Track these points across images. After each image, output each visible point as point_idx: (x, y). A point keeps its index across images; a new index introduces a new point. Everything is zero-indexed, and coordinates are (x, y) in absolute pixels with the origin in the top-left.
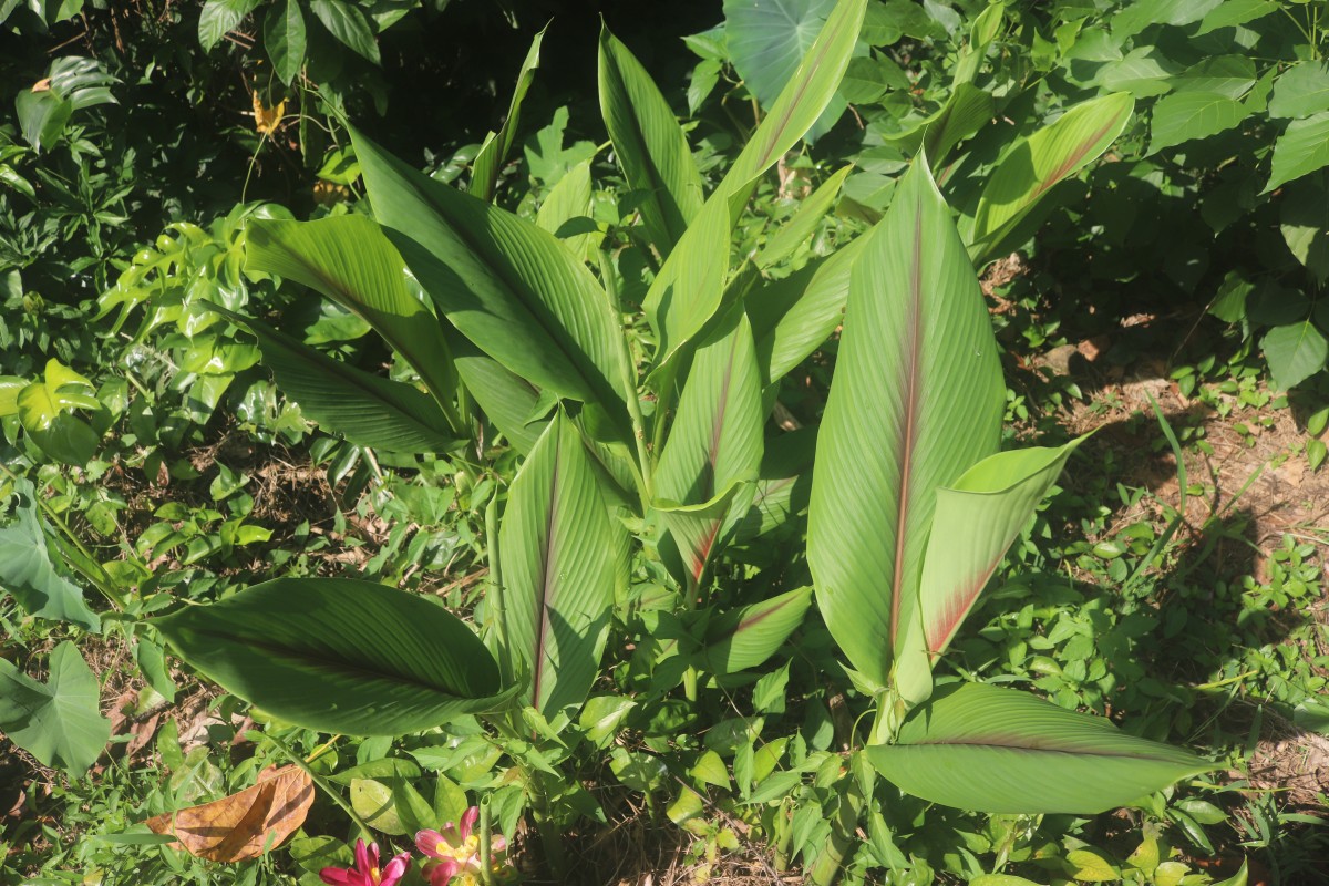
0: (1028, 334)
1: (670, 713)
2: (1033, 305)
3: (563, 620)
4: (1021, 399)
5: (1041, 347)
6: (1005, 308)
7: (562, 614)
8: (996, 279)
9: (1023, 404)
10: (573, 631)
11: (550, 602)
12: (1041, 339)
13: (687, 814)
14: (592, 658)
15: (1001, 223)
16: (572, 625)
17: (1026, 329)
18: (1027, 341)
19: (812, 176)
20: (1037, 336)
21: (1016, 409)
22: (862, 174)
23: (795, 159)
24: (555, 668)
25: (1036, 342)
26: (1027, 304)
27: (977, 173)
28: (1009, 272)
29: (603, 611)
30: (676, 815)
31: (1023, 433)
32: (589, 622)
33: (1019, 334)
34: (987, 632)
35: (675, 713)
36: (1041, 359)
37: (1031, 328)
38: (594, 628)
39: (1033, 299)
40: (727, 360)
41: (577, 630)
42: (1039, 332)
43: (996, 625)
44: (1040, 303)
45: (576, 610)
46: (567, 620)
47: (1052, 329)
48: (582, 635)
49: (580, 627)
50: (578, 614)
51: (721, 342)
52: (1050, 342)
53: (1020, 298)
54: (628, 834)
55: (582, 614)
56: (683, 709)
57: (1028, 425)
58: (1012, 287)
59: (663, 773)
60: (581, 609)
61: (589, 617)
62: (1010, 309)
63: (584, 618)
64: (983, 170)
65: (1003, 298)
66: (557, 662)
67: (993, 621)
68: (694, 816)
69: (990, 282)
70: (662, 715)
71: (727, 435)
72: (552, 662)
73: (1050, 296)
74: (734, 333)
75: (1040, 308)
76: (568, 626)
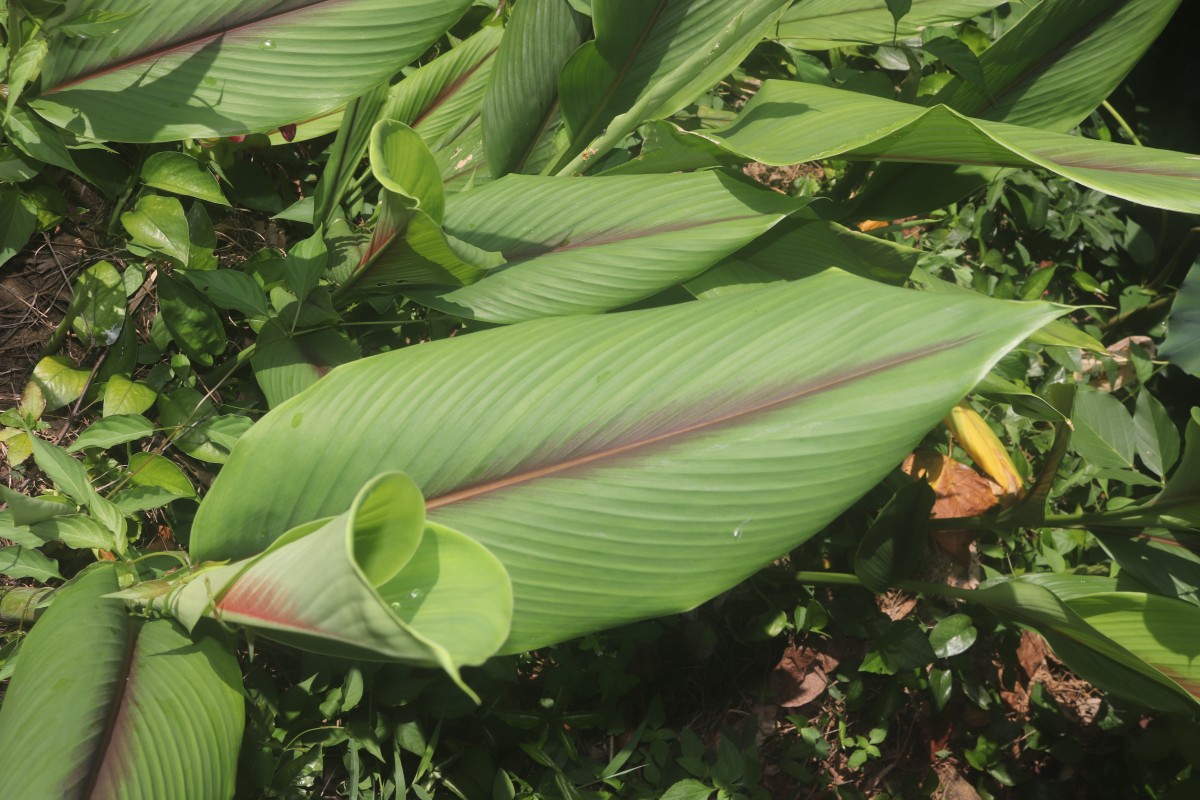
0: (982, 745)
1: (198, 324)
2: (1032, 744)
3: (207, 67)
4: (875, 752)
5: (972, 769)
6: (1017, 707)
7: (217, 63)
8: (1056, 685)
9: (870, 757)
10: (194, 87)
11: (230, 41)
12: (981, 765)
13: (50, 384)
14: (161, 127)
15: (1108, 635)
16: (203, 83)
17: (989, 739)
18: (973, 746)
19: (1127, 389)
20: (984, 758)
21: (861, 748)
22: (1127, 413)
23: (1145, 357)
24: (138, 83)
25: (973, 759)
26: (1031, 735)
27: (1181, 587)
28: (1073, 702)
29: (234, 119)
30: (45, 370)
31: (832, 770)
32: (212, 104)
33: (978, 731)
34: (503, 778)
35: (205, 334)
36: (953, 771)
37: (993, 746)
38: (206, 115)
39: (1040, 742)
40: (706, 216)
41: (198, 92)
42: (990, 759)
43: (517, 786)
44: (1041, 756)
45: (225, 80)
46: (210, 74)
47: (1002, 778)
48: (193, 102)
49: (204, 94)
50: (220, 85)
51: (735, 198)
52: (982, 779)
53: (1034, 724)
54: (22, 322)
55: (222, 92)
56: (215, 343)
57: (845, 773)
58: (1048, 710)
59: (106, 337)
60: (229, 86)
61: (219, 102)
62: (1017, 714)
63: (217, 96)
64: (1187, 594)
65: (1030, 699)
66: (147, 81)
67: (524, 785)
68: (46, 393)
69: (1048, 678)
70: (192, 314)
71: (595, 254)
72: (144, 76)
73: (1053, 767)
74: (750, 211)
75: (1028, 755)
76: (200, 78)
